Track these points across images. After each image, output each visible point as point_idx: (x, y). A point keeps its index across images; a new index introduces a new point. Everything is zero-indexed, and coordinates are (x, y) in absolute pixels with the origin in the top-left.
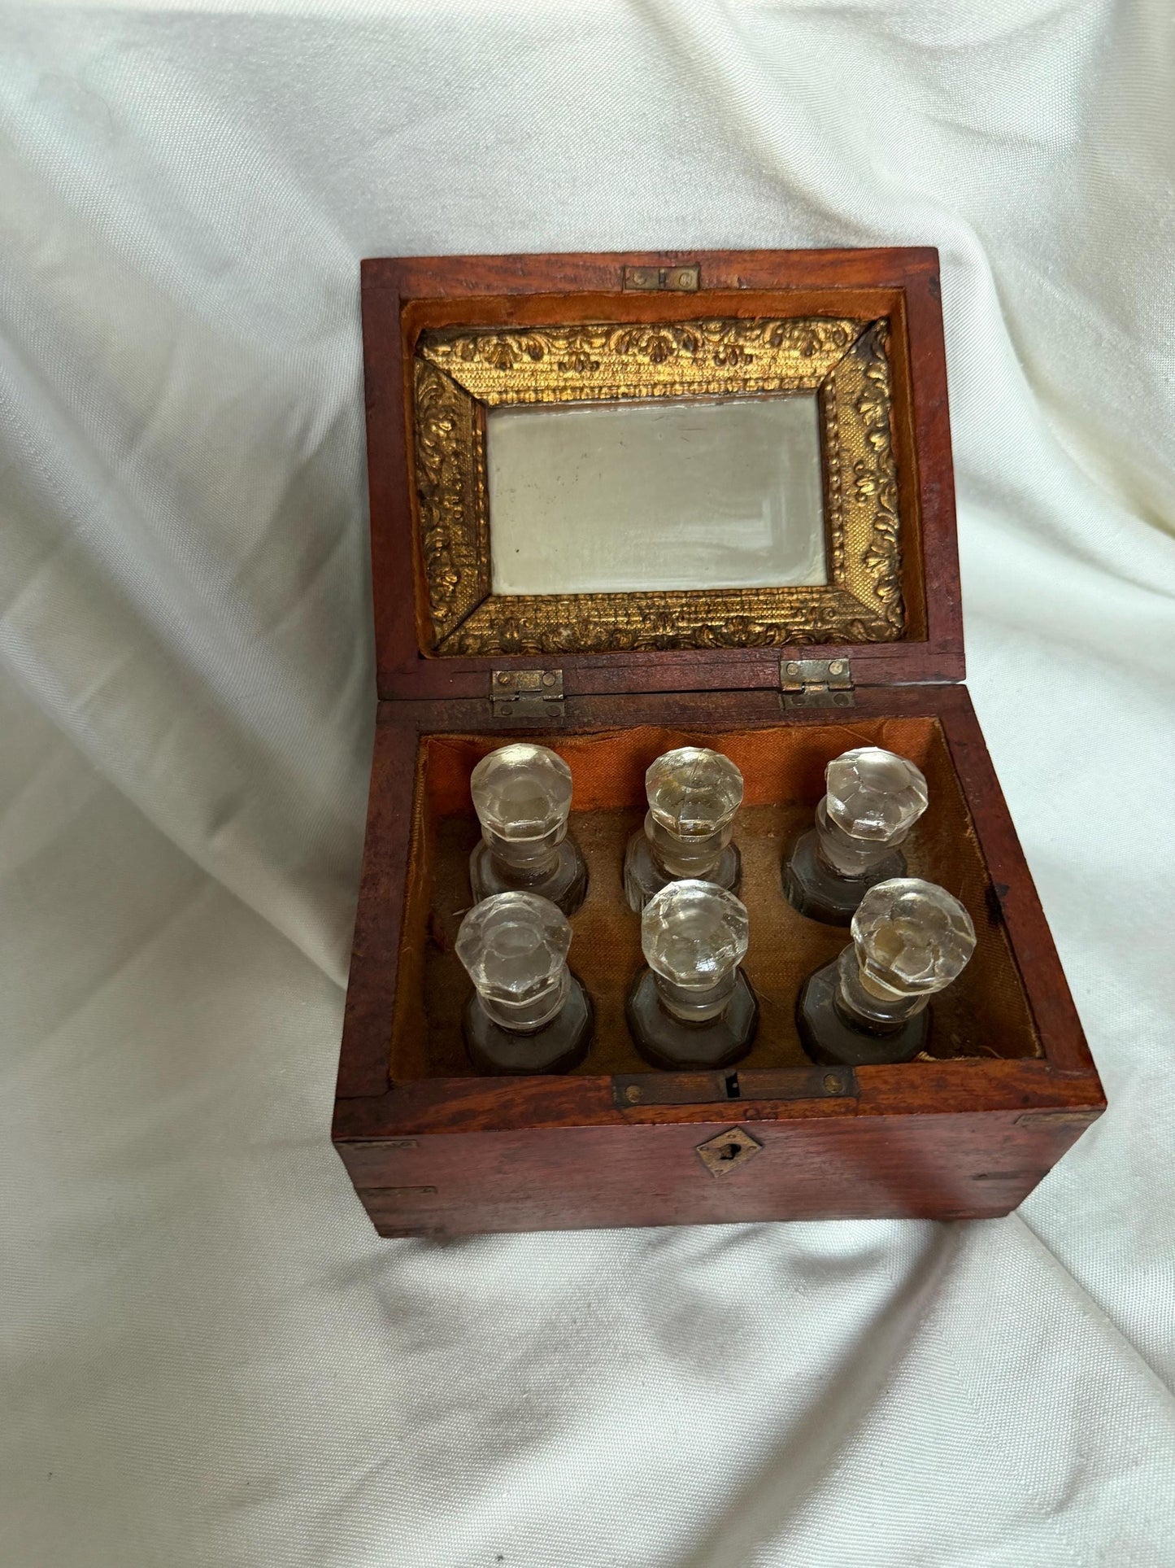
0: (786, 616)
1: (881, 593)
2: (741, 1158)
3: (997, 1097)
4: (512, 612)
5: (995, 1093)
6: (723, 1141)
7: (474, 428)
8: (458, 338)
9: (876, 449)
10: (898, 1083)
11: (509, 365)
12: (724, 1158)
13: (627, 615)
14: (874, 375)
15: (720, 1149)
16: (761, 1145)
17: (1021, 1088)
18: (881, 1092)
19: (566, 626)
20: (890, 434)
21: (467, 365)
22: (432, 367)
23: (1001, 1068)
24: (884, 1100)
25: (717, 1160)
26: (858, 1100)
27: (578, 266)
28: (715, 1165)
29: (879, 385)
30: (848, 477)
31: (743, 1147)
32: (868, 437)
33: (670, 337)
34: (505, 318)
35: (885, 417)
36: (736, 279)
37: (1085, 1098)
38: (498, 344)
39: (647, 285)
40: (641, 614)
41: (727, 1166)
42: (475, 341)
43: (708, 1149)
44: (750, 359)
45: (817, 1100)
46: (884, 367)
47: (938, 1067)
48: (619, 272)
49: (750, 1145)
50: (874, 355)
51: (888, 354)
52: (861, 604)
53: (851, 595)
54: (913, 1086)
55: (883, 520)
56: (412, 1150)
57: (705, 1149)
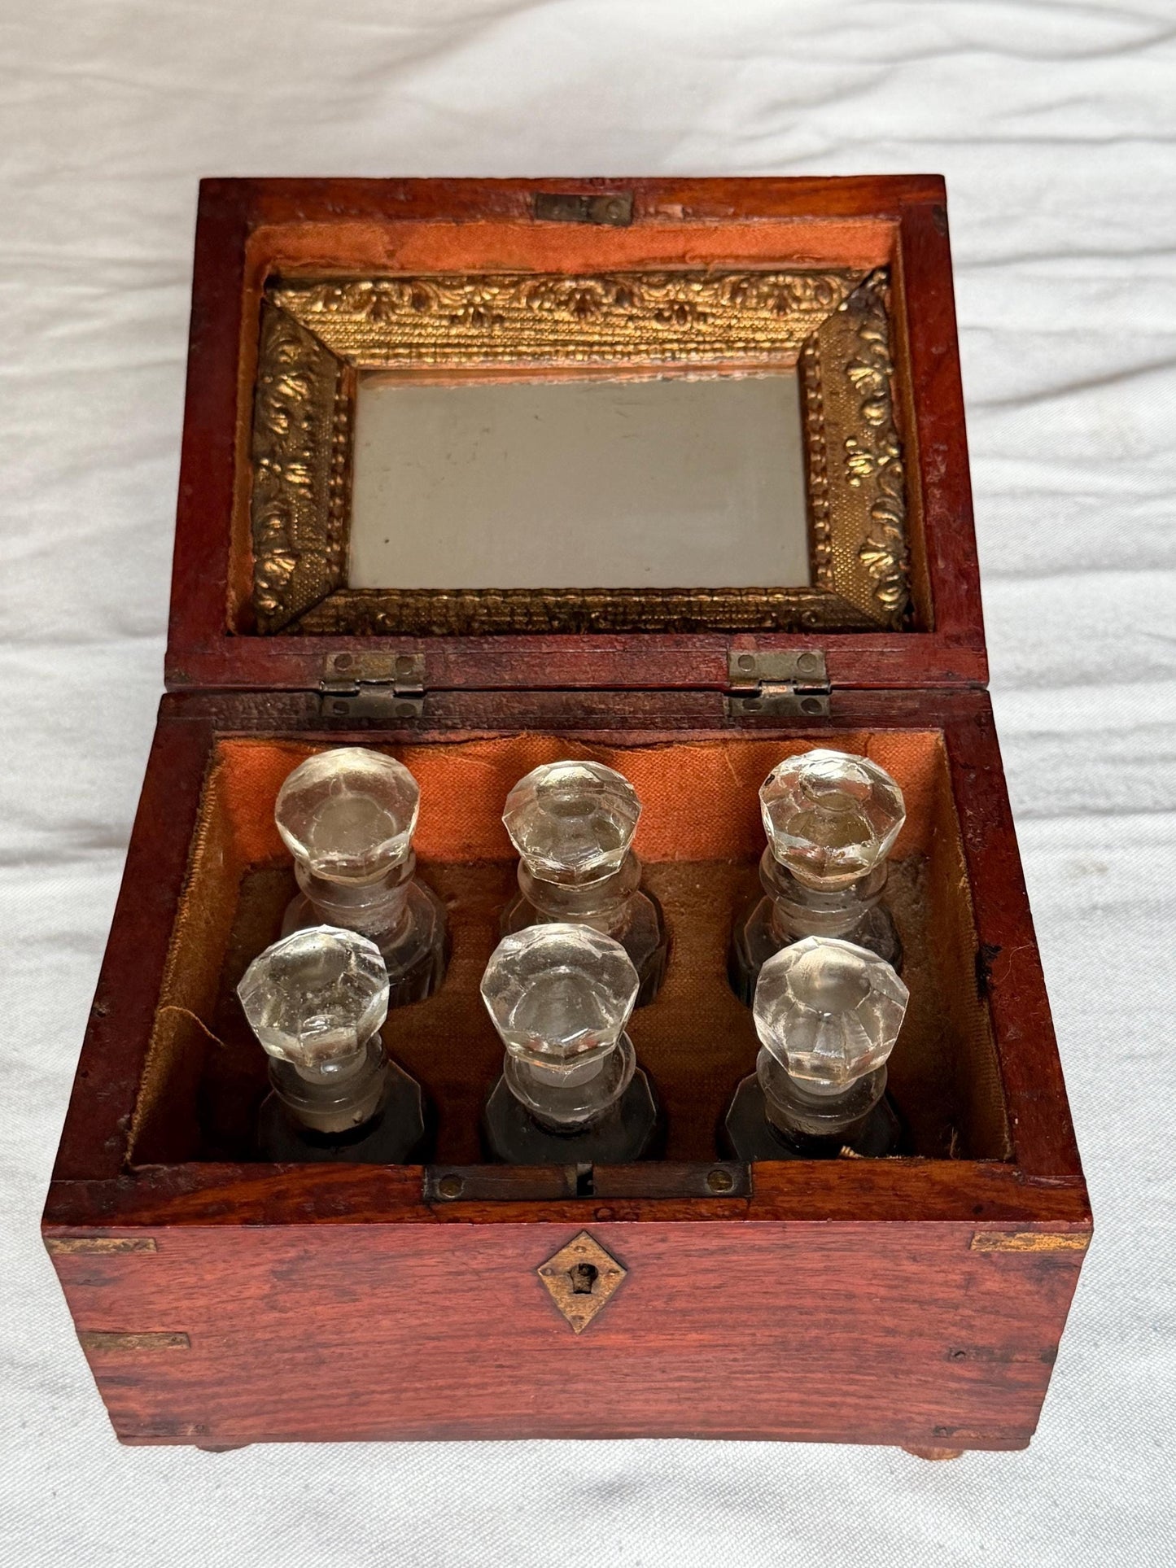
2: (602, 1290)
3: (940, 1204)
5: (937, 1200)
6: (569, 1257)
7: (339, 391)
9: (873, 422)
10: (807, 1184)
11: (384, 317)
12: (579, 1291)
14: (870, 335)
15: (568, 1274)
16: (623, 1266)
17: (974, 1195)
18: (781, 1192)
20: (891, 405)
22: (283, 313)
23: (950, 1171)
24: (783, 1202)
25: (570, 1295)
26: (749, 1202)
27: (476, 192)
28: (570, 1306)
29: (875, 347)
31: (600, 1271)
32: (862, 409)
33: (599, 290)
34: (384, 260)
35: (884, 385)
37: (1061, 1212)
38: (372, 292)
41: (584, 1306)
43: (554, 1273)
44: (703, 317)
45: (693, 1201)
46: (882, 325)
47: (865, 1165)
49: (610, 1267)
50: (871, 312)
51: (888, 310)
54: (828, 1188)
55: (884, 507)
56: (151, 1258)
57: (549, 1272)
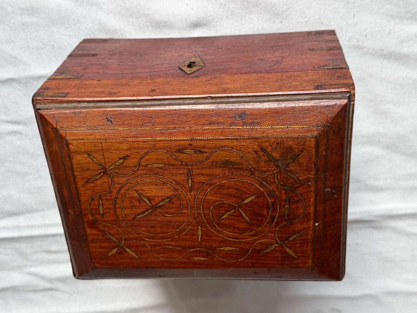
2: (187, 63)
6: (194, 69)
12: (194, 63)
15: (195, 66)
16: (180, 68)
25: (197, 62)
28: (197, 60)
31: (187, 67)
41: (193, 60)
49: (184, 67)
56: (317, 65)
57: (201, 66)
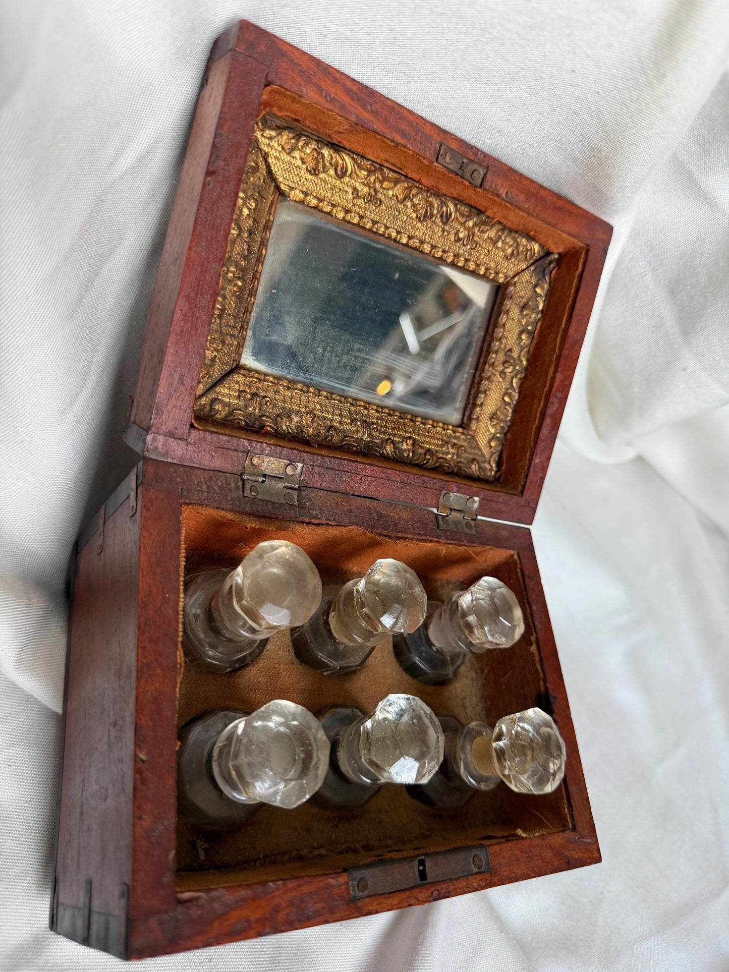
0: (437, 445)
1: (493, 444)
4: (257, 388)
7: (269, 212)
8: (285, 128)
9: (522, 344)
11: (317, 173)
13: (341, 415)
14: (538, 290)
19: (297, 413)
20: (533, 336)
21: (284, 156)
22: (256, 146)
29: (539, 299)
30: (501, 357)
32: (521, 333)
33: (436, 206)
35: (535, 324)
36: (506, 191)
38: (315, 149)
39: (451, 167)
40: (350, 417)
42: (298, 137)
44: (475, 245)
45: (469, 878)
46: (546, 286)
48: (437, 145)
50: (544, 276)
51: (552, 280)
52: (479, 449)
53: (476, 440)
55: (510, 395)
